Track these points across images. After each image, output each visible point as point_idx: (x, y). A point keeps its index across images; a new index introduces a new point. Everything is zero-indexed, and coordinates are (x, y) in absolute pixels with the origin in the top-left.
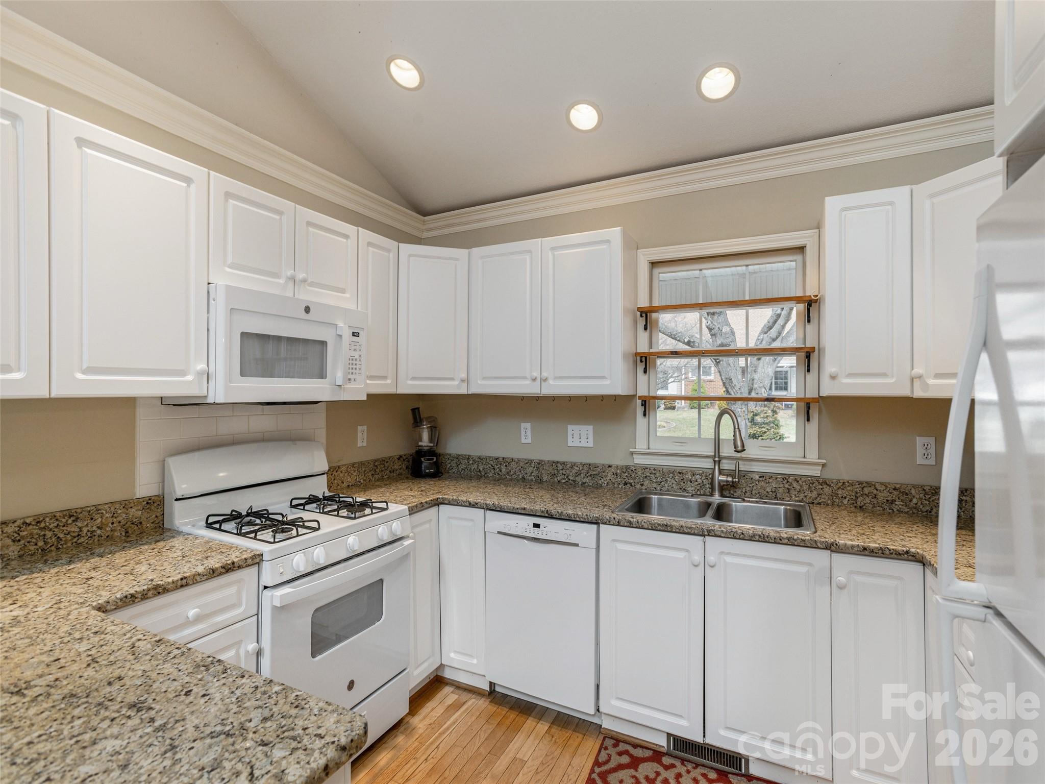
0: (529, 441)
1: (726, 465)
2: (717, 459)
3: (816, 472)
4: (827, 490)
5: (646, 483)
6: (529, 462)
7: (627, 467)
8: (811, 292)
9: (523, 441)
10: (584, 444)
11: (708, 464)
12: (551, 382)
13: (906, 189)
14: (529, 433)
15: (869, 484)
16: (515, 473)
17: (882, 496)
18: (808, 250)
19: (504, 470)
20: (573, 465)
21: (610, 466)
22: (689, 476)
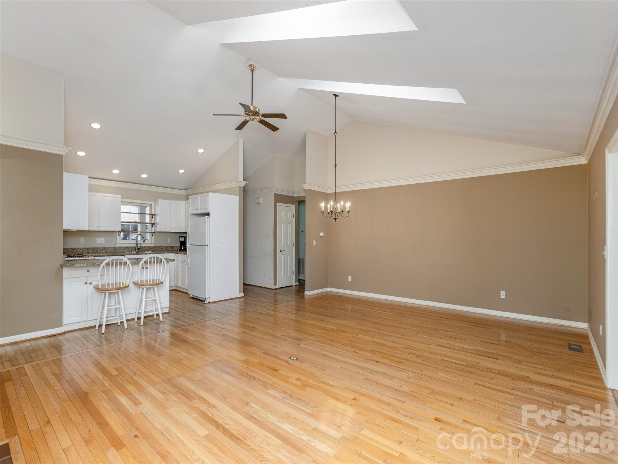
0: (83, 243)
1: (139, 245)
2: (137, 244)
3: (153, 245)
4: (156, 248)
5: (120, 250)
6: (85, 248)
7: (115, 247)
8: (153, 213)
9: (81, 243)
10: (102, 243)
11: (135, 245)
12: (103, 227)
13: (170, 201)
14: (83, 240)
15: (162, 247)
16: (79, 252)
17: (164, 248)
18: (152, 205)
19: (75, 251)
20: (99, 248)
21: (110, 248)
22: (130, 248)
